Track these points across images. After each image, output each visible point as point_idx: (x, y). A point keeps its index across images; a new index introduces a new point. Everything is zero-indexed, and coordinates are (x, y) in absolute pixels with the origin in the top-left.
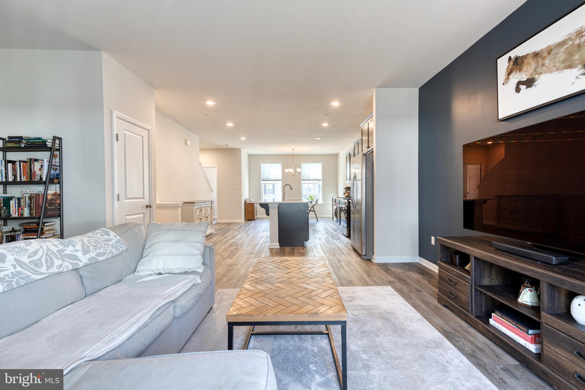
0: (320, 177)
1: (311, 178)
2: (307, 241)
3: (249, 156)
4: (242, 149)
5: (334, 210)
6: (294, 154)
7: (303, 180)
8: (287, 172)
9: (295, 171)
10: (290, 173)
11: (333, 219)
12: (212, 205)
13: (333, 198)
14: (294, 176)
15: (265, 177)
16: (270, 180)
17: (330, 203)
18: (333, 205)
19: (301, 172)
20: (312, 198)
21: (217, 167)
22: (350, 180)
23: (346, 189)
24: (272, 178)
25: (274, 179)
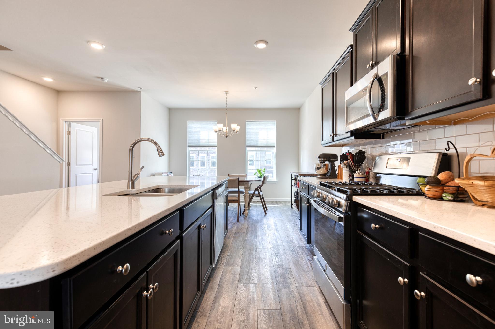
0: (273, 141)
3: (171, 111)
4: (141, 92)
5: (293, 194)
7: (248, 146)
9: (229, 129)
10: (220, 131)
11: (292, 208)
13: (292, 174)
14: (227, 137)
15: (192, 142)
16: (200, 145)
17: (288, 181)
18: (292, 186)
20: (261, 173)
21: (101, 121)
22: (335, 136)
23: (322, 159)
24: (202, 142)
25: (206, 144)
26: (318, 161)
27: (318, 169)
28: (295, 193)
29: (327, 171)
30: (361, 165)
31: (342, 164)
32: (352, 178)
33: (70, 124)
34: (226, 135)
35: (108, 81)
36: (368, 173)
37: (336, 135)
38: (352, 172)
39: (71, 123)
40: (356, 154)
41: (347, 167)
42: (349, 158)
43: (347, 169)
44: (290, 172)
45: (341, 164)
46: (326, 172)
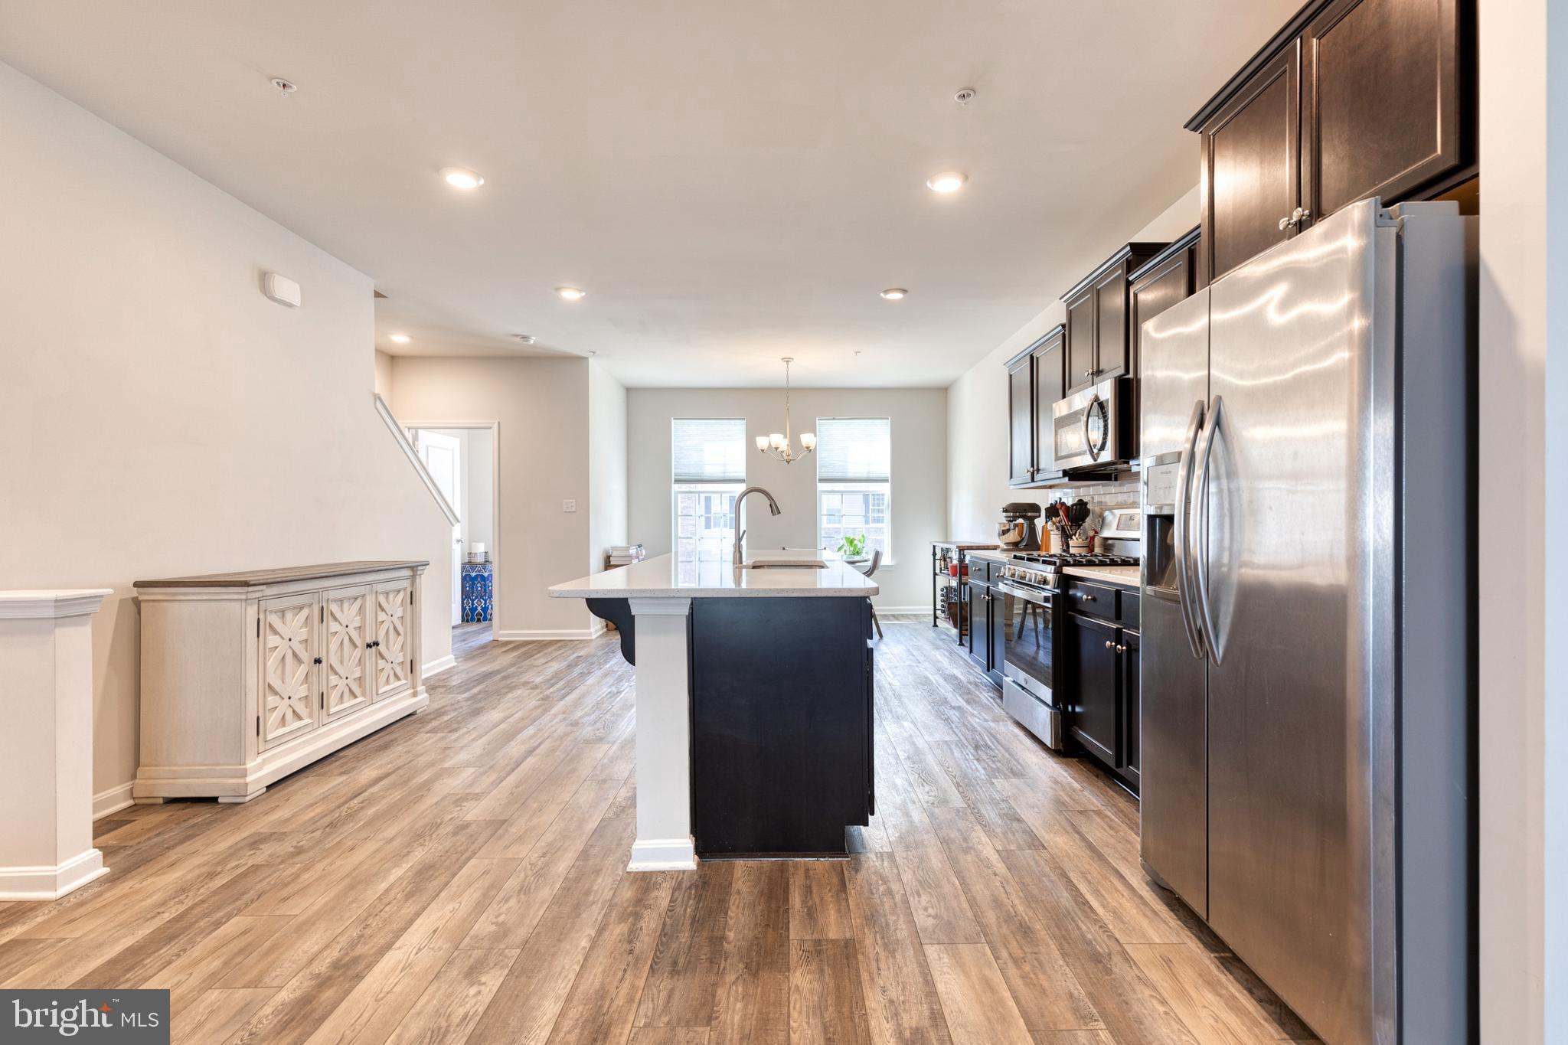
0: (884, 468)
1: (851, 475)
2: (866, 824)
3: (631, 393)
4: (590, 359)
5: (939, 593)
6: (792, 384)
7: (822, 480)
8: (765, 447)
9: (795, 442)
10: (777, 449)
11: (935, 625)
12: (413, 584)
13: (934, 547)
14: (788, 462)
15: (685, 471)
16: (705, 478)
17: (924, 564)
18: (935, 574)
19: (816, 447)
20: (856, 545)
21: (496, 426)
22: (1035, 472)
23: (1012, 514)
24: (710, 471)
25: (719, 475)
26: (1002, 518)
27: (1004, 532)
28: (942, 590)
29: (1021, 537)
30: (1081, 525)
31: (1050, 523)
32: (1066, 547)
33: (417, 433)
34: (786, 458)
35: (535, 341)
36: (1093, 538)
37: (1038, 470)
38: (1066, 536)
39: (420, 431)
40: (1073, 505)
41: (1057, 528)
42: (1061, 513)
43: (1057, 533)
44: (931, 543)
45: (1046, 522)
46: (1019, 539)
